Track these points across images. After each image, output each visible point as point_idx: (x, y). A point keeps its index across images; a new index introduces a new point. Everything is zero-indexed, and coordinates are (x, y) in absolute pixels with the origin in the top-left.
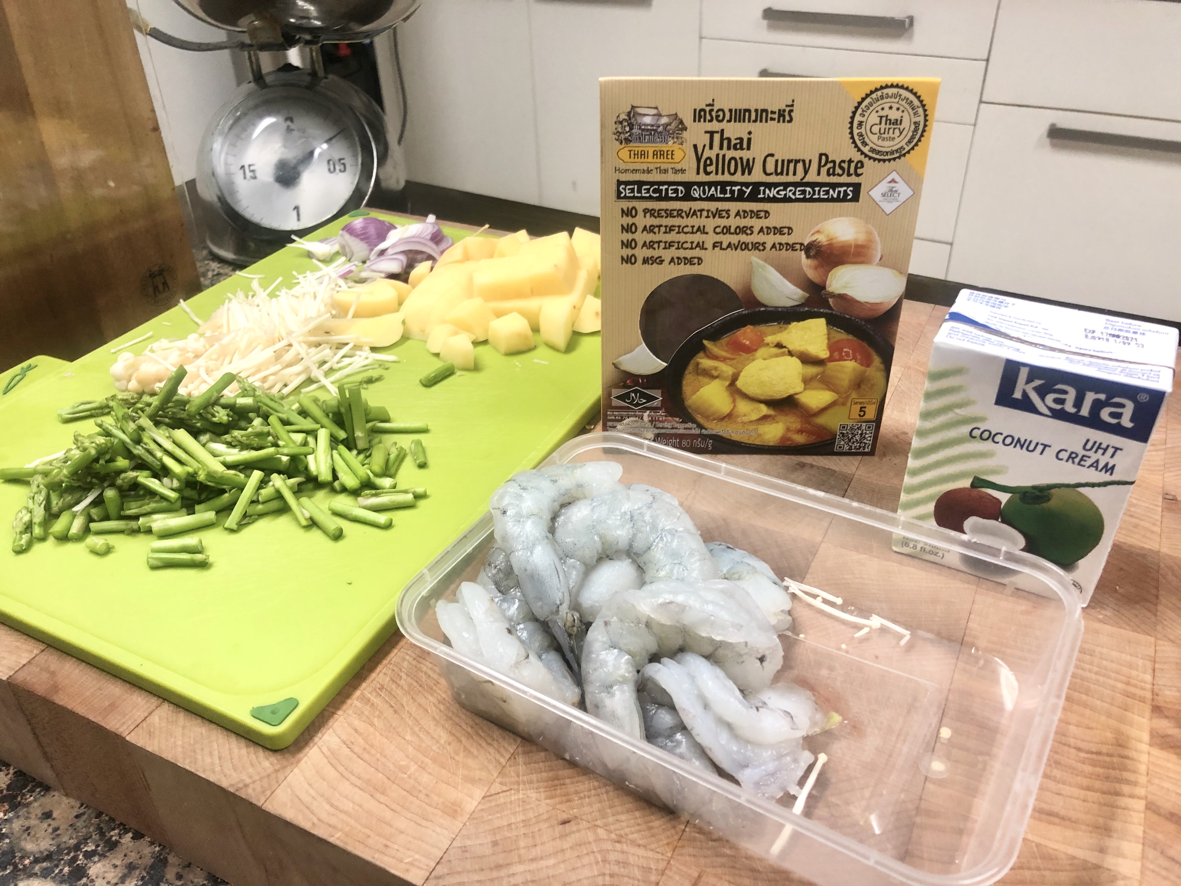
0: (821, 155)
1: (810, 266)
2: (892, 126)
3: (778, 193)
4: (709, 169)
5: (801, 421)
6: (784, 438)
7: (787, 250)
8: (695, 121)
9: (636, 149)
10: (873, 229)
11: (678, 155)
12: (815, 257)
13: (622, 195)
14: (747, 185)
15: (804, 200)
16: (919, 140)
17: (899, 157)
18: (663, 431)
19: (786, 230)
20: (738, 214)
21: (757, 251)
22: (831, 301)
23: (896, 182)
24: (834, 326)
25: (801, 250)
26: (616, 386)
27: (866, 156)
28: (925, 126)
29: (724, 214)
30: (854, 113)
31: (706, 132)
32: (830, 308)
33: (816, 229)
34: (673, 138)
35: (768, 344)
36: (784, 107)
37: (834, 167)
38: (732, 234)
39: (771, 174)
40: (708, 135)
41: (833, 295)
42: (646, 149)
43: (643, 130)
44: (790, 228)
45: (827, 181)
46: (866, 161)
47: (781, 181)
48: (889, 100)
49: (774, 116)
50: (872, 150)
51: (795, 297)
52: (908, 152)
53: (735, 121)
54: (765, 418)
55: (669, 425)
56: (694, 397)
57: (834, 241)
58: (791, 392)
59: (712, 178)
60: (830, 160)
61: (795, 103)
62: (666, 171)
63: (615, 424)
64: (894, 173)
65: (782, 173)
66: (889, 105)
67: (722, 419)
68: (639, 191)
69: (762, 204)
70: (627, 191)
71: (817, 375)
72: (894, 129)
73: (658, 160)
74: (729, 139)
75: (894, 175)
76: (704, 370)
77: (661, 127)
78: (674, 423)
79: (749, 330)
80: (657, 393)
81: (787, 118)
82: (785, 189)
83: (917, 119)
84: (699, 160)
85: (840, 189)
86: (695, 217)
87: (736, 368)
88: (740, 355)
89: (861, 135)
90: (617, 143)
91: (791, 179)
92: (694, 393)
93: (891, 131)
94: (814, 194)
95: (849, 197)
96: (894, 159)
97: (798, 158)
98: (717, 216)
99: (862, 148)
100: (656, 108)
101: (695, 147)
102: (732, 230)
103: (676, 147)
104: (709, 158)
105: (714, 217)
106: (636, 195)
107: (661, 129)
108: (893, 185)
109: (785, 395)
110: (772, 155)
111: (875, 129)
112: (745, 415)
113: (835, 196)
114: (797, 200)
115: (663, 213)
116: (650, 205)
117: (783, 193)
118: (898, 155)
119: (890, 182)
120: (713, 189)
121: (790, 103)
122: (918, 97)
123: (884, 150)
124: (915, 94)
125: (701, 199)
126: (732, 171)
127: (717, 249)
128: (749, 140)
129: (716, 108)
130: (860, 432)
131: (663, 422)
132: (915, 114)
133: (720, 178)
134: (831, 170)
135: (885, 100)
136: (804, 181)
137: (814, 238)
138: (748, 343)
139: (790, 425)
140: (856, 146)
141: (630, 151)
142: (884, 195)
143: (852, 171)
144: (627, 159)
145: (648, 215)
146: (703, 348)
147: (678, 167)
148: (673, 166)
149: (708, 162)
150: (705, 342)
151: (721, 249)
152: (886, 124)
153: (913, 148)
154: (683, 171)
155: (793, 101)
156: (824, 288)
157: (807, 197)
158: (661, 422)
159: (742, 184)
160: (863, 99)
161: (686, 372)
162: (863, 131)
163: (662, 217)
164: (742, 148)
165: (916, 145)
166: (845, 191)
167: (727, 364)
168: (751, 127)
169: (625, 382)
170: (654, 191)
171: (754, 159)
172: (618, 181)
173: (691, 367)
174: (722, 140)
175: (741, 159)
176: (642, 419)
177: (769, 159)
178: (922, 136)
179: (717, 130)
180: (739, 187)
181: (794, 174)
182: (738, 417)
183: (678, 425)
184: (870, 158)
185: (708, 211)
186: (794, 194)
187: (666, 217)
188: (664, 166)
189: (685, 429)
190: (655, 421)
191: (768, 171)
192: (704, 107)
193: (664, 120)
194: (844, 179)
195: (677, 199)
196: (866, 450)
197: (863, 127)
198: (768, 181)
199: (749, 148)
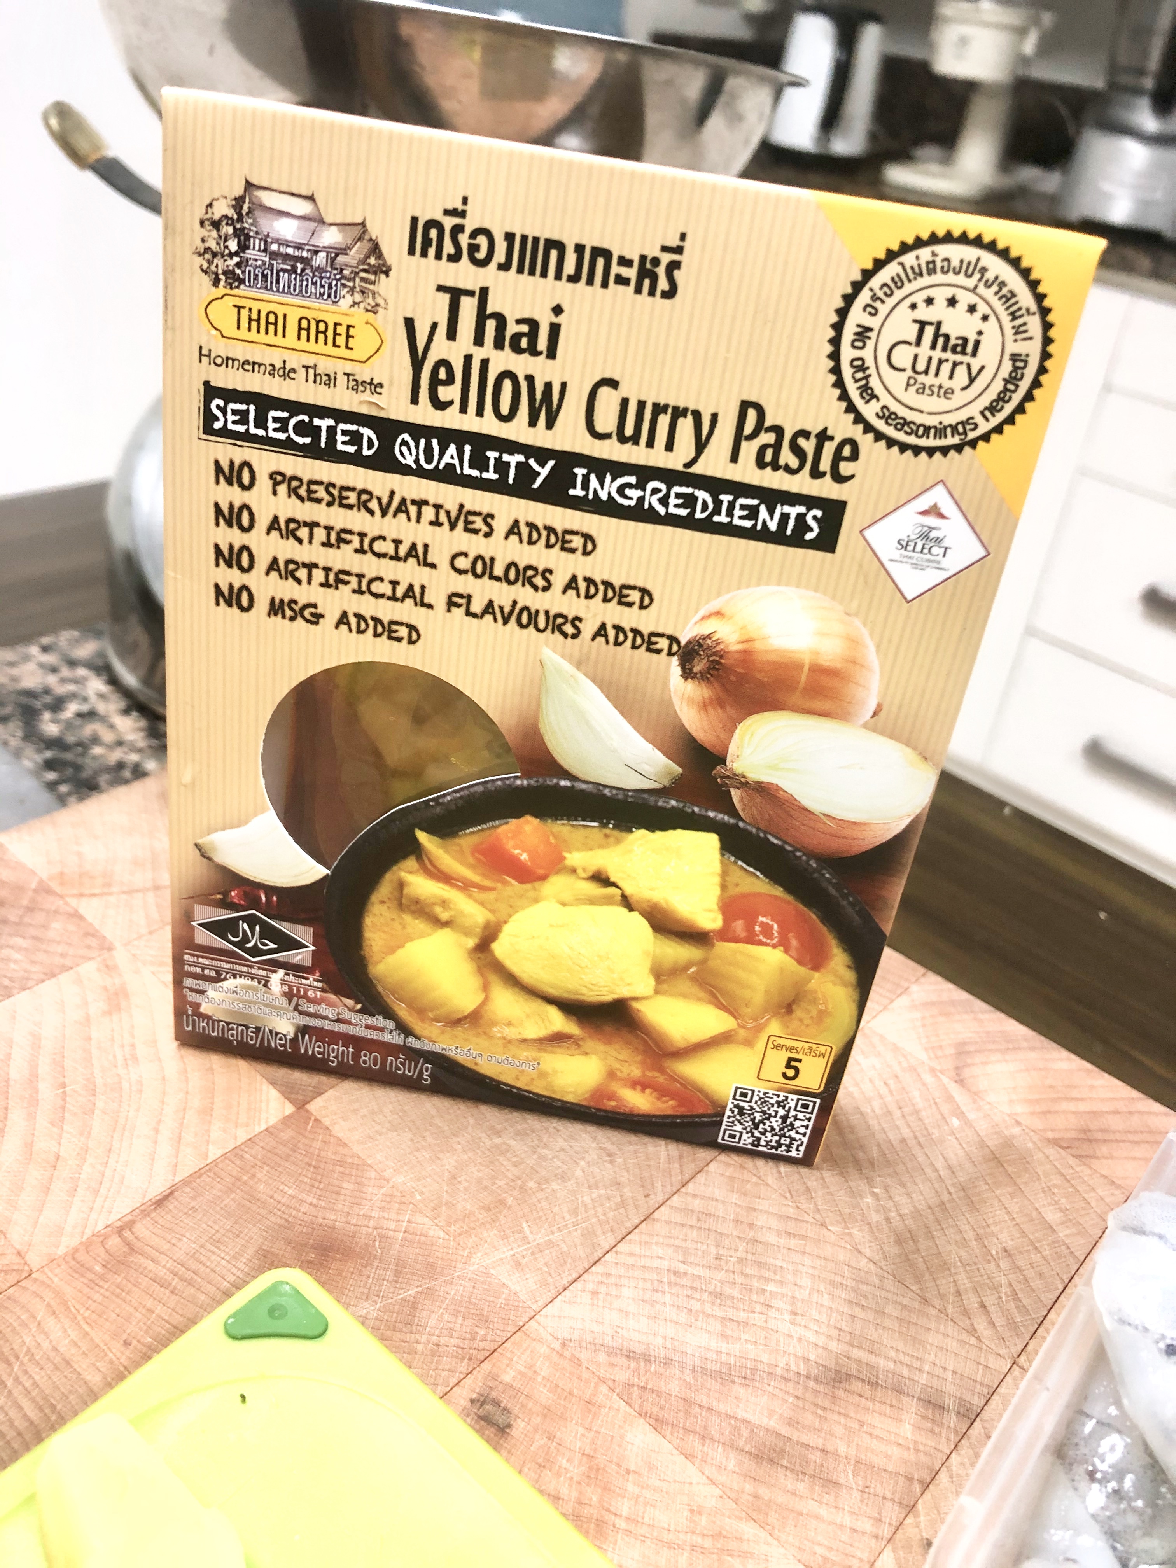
0: (745, 405)
1: (690, 701)
2: (948, 355)
3: (621, 490)
4: (444, 393)
5: (643, 1063)
6: (600, 1093)
7: (634, 647)
8: (411, 252)
9: (256, 306)
10: (865, 632)
11: (363, 342)
12: (704, 677)
13: (218, 425)
14: (542, 454)
15: (688, 523)
16: (1021, 409)
17: (959, 448)
18: (318, 1023)
19: (635, 596)
20: (514, 529)
21: (558, 635)
22: (736, 794)
23: (941, 516)
24: (738, 858)
25: (670, 654)
26: (204, 898)
27: (869, 428)
28: (1042, 370)
29: (479, 523)
30: (849, 299)
31: (441, 288)
32: (732, 811)
33: (714, 605)
34: (352, 290)
35: (574, 871)
36: (656, 252)
37: (777, 447)
38: (498, 579)
39: (606, 436)
40: (446, 298)
41: (744, 784)
42: (280, 311)
43: (274, 255)
44: (644, 592)
45: (756, 482)
46: (866, 442)
47: (633, 461)
48: (951, 278)
49: (625, 272)
50: (887, 415)
51: (646, 769)
52: (986, 437)
53: (520, 270)
54: (558, 1039)
55: (330, 1013)
56: (391, 960)
57: (758, 646)
58: (623, 992)
59: (451, 419)
60: (768, 424)
61: (687, 244)
62: (330, 380)
63: (202, 985)
64: (940, 488)
65: (635, 439)
66: (949, 292)
67: (456, 1022)
68: (261, 423)
69: (578, 514)
70: (231, 418)
71: (687, 967)
72: (955, 364)
73: (311, 346)
74: (500, 319)
75: (939, 496)
76: (417, 902)
77: (322, 255)
78: (342, 1009)
79: (529, 825)
80: (303, 933)
81: (663, 284)
82: (641, 485)
83: (1021, 348)
84: (417, 364)
85: (787, 509)
86: (402, 516)
87: (493, 911)
88: (505, 883)
89: (860, 367)
90: (206, 280)
91: (657, 458)
92: (392, 950)
93: (946, 368)
94: (717, 511)
95: (809, 536)
96: (945, 450)
97: (682, 405)
98: (461, 525)
99: (859, 403)
100: (311, 198)
101: (409, 324)
102: (499, 571)
103: (358, 317)
104: (444, 363)
105: (453, 526)
106: (253, 430)
107: (320, 260)
108: (931, 521)
109: (608, 998)
110: (613, 384)
111: (903, 357)
112: (509, 1024)
113: (773, 526)
114: (671, 520)
115: (321, 493)
116: (291, 464)
117: (635, 494)
118: (956, 440)
119: (924, 513)
120: (452, 449)
121: (674, 242)
122: (1033, 285)
123: (918, 418)
124: (1025, 273)
125: (420, 473)
126: (505, 410)
127: (458, 612)
128: (555, 329)
129: (470, 224)
130: (782, 1112)
131: (315, 1002)
132: (1017, 331)
133: (470, 423)
134: (769, 453)
135: (939, 278)
136: (692, 470)
137: (705, 629)
138: (524, 857)
139: (616, 1065)
140: (844, 396)
141: (239, 308)
142: (903, 546)
143: (825, 465)
144: (230, 329)
145: (282, 489)
146: (416, 850)
147: (364, 373)
148: (349, 367)
149: (442, 374)
150: (422, 836)
151: (468, 613)
152: (933, 347)
153: (998, 429)
154: (375, 386)
155: (683, 237)
156: (723, 761)
157: (699, 515)
158: (310, 1001)
159: (528, 450)
160: (879, 264)
161: (375, 898)
162: (867, 354)
163: (319, 501)
164: (533, 351)
165: (1010, 420)
166: (801, 517)
167: (470, 896)
168: (563, 291)
169: (226, 894)
170: (301, 428)
171: (564, 385)
172: (206, 384)
173: (385, 889)
174: (482, 316)
175: (530, 379)
176: (266, 985)
177: (604, 392)
178: (1029, 397)
179: (469, 287)
180: (521, 458)
181: (669, 447)
182: (494, 1023)
183: (353, 1017)
184: (879, 436)
185: (438, 507)
186: (664, 501)
187: (330, 504)
188: (325, 366)
189: (368, 1027)
190: (299, 996)
191: (600, 428)
192: (439, 216)
193: (330, 237)
194: (801, 483)
195: (356, 460)
196: (794, 1153)
197: (870, 344)
198: (596, 454)
199: (552, 353)
